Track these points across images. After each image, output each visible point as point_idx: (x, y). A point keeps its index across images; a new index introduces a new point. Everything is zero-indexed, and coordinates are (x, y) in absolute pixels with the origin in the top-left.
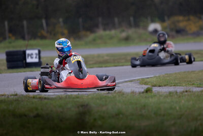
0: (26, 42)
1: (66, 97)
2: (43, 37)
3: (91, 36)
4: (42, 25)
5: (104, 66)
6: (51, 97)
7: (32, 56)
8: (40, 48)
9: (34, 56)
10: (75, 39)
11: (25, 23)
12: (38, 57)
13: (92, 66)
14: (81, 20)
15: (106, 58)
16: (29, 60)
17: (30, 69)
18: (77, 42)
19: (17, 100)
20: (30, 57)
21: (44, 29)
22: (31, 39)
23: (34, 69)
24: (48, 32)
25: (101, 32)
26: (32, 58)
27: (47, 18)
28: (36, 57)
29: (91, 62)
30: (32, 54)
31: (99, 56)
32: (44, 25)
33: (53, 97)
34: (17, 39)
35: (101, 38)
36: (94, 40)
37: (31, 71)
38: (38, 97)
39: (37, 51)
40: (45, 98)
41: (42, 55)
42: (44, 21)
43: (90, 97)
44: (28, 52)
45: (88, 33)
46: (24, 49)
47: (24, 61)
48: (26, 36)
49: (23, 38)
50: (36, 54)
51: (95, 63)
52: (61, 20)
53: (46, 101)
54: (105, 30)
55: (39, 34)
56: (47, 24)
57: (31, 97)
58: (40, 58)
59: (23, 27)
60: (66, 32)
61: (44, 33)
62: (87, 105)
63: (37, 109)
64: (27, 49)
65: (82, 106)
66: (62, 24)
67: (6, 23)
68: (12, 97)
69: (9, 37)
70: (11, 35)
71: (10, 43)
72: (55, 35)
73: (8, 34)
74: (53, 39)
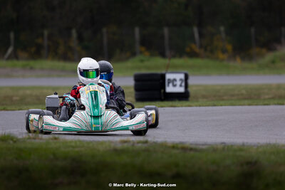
0: (166, 61)
1: (224, 149)
2: (193, 55)
3: (269, 56)
4: (192, 37)
6: (201, 147)
7: (175, 83)
8: (186, 71)
9: (178, 83)
10: (243, 59)
11: (166, 31)
12: (183, 84)
13: (266, 102)
14: (253, 30)
16: (170, 89)
17: (170, 103)
18: (246, 64)
19: (147, 150)
20: (171, 85)
21: (195, 43)
22: (174, 57)
23: (176, 103)
24: (201, 46)
26: (174, 86)
27: (200, 26)
28: (181, 86)
29: (267, 97)
30: (175, 80)
31: (279, 87)
32: (196, 35)
33: (204, 147)
34: (152, 55)
36: (273, 62)
37: (172, 106)
38: (180, 146)
39: (182, 76)
40: (191, 149)
41: (191, 82)
42: (196, 30)
43: (260, 150)
44: (169, 76)
45: (264, 50)
46: (163, 72)
47: (162, 91)
48: (168, 53)
49: (163, 55)
50: (181, 80)
51: (273, 98)
52: (222, 29)
53: (192, 153)
55: (188, 50)
56: (201, 35)
57: (169, 147)
58: (186, 86)
59: (162, 37)
60: (229, 47)
61: (196, 48)
62: (256, 163)
63: (177, 165)
64: (167, 72)
65: (249, 163)
66: (223, 35)
67: (137, 30)
68: (140, 145)
69: (141, 53)
70: (143, 49)
71: (142, 61)
72: (212, 51)
73: (138, 48)
74: (208, 57)
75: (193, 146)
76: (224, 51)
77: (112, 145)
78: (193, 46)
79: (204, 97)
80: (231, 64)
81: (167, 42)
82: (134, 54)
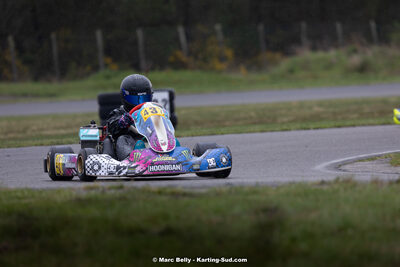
1: (230, 192)
2: (179, 66)
3: (286, 63)
4: (177, 39)
5: (312, 126)
8: (170, 89)
10: (249, 68)
11: (140, 33)
12: (168, 106)
13: (285, 127)
14: (261, 28)
15: (317, 109)
18: (254, 76)
19: (122, 198)
21: (180, 49)
22: (153, 69)
24: (190, 53)
25: (305, 54)
27: (186, 24)
29: (285, 119)
30: (156, 101)
31: (301, 105)
32: (183, 38)
33: (204, 191)
34: (122, 69)
35: (305, 66)
36: (291, 71)
38: (168, 190)
39: (165, 95)
40: (185, 195)
41: (178, 103)
42: (181, 30)
43: (281, 191)
45: (278, 56)
48: (143, 64)
49: (137, 68)
50: (164, 100)
51: (294, 121)
52: (218, 27)
53: (186, 200)
54: (314, 48)
55: (171, 58)
56: (189, 38)
57: (154, 193)
58: (172, 109)
59: (135, 43)
60: (229, 53)
61: (182, 56)
62: (276, 209)
63: (165, 217)
65: (266, 210)
66: (220, 37)
67: (99, 34)
68: (113, 191)
69: (106, 65)
70: (109, 60)
71: (108, 77)
72: (205, 60)
73: (102, 59)
74: (200, 68)
75: (187, 190)
76: (222, 59)
77: (74, 193)
78: (179, 54)
79: (197, 123)
80: (233, 76)
81: (141, 48)
82: (96, 68)
